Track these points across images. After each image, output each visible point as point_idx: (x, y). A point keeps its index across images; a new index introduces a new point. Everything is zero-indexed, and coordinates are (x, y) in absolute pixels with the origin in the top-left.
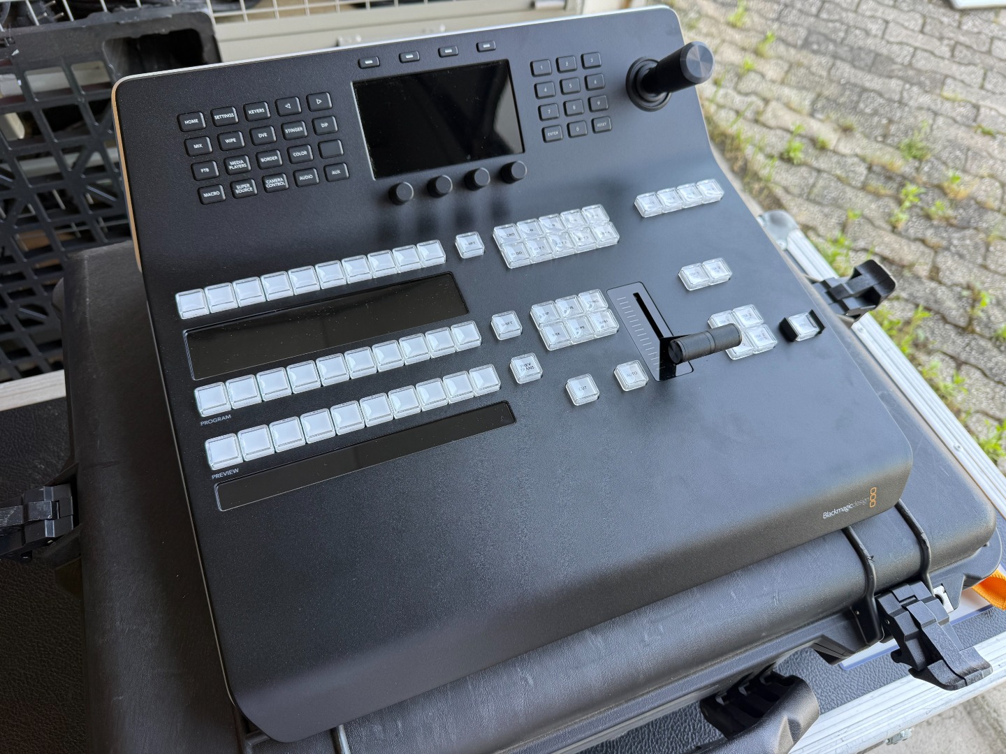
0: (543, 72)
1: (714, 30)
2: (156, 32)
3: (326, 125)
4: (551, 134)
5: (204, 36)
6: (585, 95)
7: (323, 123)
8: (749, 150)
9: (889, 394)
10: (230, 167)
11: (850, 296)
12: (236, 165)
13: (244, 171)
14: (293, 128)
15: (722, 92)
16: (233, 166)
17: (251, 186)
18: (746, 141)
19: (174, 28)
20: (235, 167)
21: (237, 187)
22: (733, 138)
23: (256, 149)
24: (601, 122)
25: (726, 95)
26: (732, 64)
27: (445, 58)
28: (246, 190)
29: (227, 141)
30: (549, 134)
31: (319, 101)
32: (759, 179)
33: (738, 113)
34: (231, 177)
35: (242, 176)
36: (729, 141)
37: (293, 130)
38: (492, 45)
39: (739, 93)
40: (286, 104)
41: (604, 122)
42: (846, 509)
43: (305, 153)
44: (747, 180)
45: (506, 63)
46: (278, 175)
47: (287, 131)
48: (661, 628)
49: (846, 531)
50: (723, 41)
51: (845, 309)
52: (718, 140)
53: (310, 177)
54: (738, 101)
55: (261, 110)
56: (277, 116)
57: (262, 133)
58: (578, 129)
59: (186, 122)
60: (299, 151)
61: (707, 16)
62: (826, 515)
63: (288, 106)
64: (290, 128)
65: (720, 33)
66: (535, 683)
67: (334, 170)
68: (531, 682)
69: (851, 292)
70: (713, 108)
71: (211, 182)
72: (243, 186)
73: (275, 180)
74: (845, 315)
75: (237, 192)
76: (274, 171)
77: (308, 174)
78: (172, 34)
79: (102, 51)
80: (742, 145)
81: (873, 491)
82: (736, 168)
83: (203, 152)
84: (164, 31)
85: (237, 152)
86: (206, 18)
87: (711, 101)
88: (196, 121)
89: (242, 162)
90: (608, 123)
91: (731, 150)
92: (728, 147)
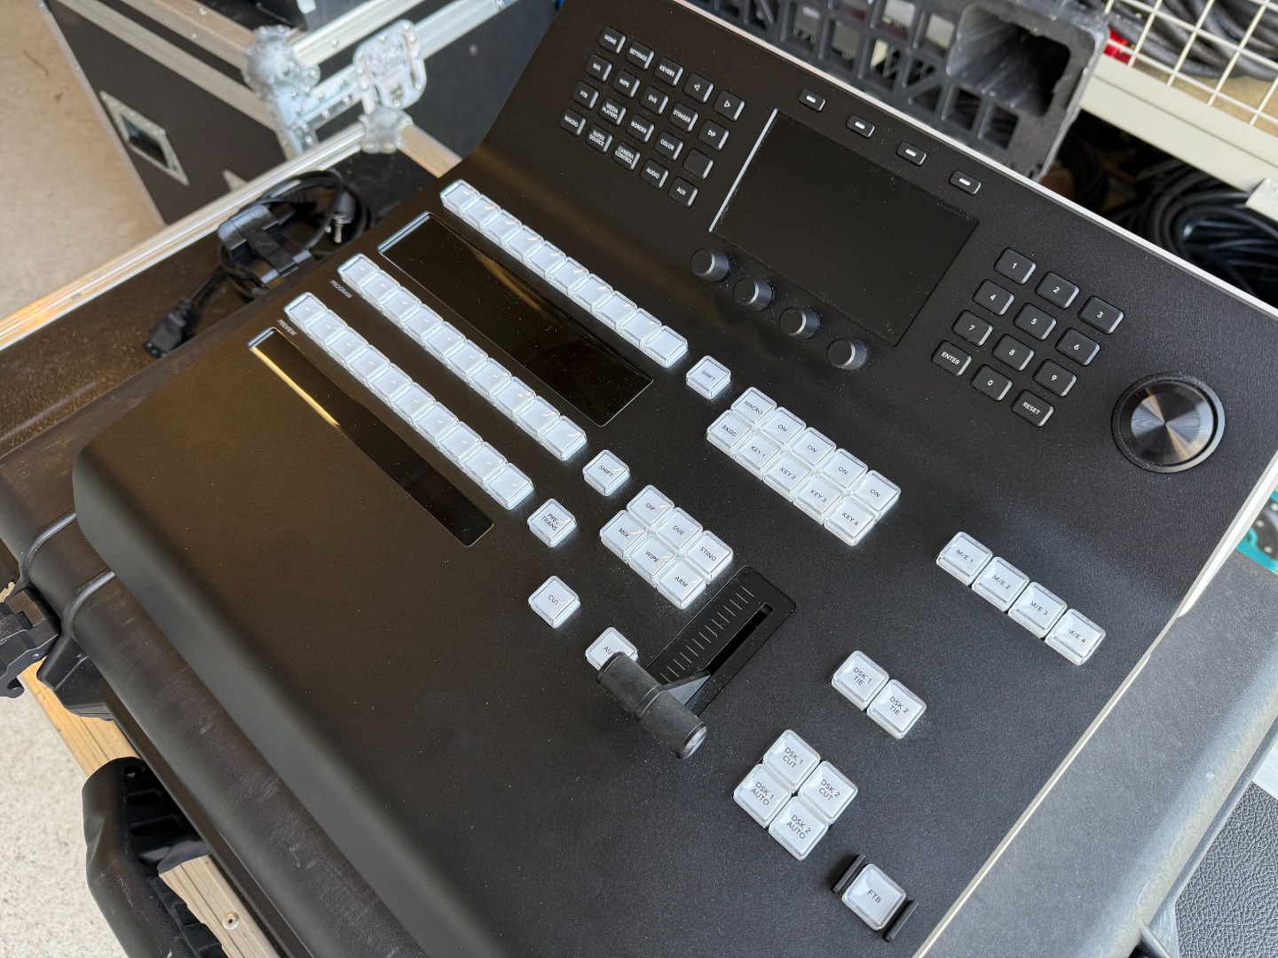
2: (1027, 27)
3: (716, 135)
5: (1072, 62)
7: (713, 130)
10: (604, 109)
12: (610, 110)
13: (611, 121)
14: (683, 113)
16: (607, 109)
17: (605, 141)
19: (1049, 34)
20: (608, 112)
21: (595, 132)
23: (636, 107)
24: (1033, 404)
27: (899, 159)
28: (598, 141)
29: (622, 81)
30: (946, 355)
31: (728, 104)
34: (599, 119)
35: (606, 125)
37: (681, 115)
38: (973, 186)
40: (697, 83)
41: (1038, 406)
43: (673, 148)
46: (634, 149)
47: (676, 112)
53: (657, 175)
55: (672, 73)
56: (680, 90)
57: (654, 95)
58: (991, 383)
59: (607, 37)
60: (669, 141)
63: (697, 87)
64: (680, 111)
67: (683, 187)
71: (580, 110)
72: (600, 135)
73: (627, 153)
75: (591, 137)
76: (634, 143)
77: (657, 171)
78: (1043, 40)
79: (960, 16)
83: (597, 76)
84: (1036, 31)
85: (621, 99)
86: (1089, 43)
88: (615, 41)
89: (617, 111)
90: (1043, 415)
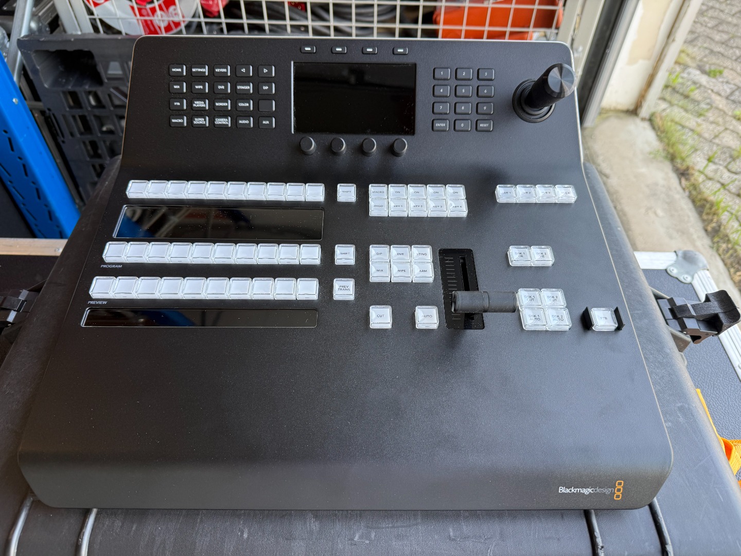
0: (443, 77)
1: (720, 120)
3: (267, 88)
4: (439, 125)
6: (475, 100)
7: (265, 86)
8: (724, 217)
9: (689, 409)
10: (194, 105)
11: (692, 317)
12: (198, 104)
13: (203, 109)
14: (243, 86)
15: (712, 167)
16: (196, 104)
17: (205, 120)
18: (725, 209)
20: (198, 106)
21: (196, 119)
22: (712, 205)
23: (213, 96)
24: (484, 123)
25: (716, 171)
26: (729, 147)
27: (365, 55)
28: (201, 122)
29: (197, 87)
30: (438, 125)
31: (265, 71)
32: (728, 241)
33: (723, 185)
34: (194, 112)
35: (201, 113)
36: (708, 206)
37: (243, 88)
38: (405, 50)
39: (729, 171)
40: (242, 68)
41: (487, 123)
42: (586, 491)
43: (247, 105)
44: (716, 239)
45: (415, 66)
46: (225, 116)
47: (238, 87)
48: (373, 535)
49: (587, 514)
50: (726, 129)
51: (683, 327)
52: (698, 204)
53: (247, 122)
54: (726, 176)
55: (224, 70)
56: (234, 76)
57: (221, 85)
58: (462, 125)
59: (174, 70)
60: (243, 103)
61: (717, 108)
62: (562, 490)
63: (243, 70)
64: (241, 85)
65: (725, 122)
66: (248, 538)
67: (265, 120)
68: (245, 536)
69: (693, 313)
70: (701, 178)
71: (179, 113)
72: (200, 119)
73: (222, 120)
74: (682, 332)
75: (195, 122)
76: (223, 113)
77: (245, 120)
80: (720, 211)
81: (620, 484)
82: (709, 229)
83: (180, 91)
85: (201, 96)
87: (701, 172)
88: (180, 70)
89: (203, 103)
90: (490, 125)
91: (708, 214)
92: (706, 210)
